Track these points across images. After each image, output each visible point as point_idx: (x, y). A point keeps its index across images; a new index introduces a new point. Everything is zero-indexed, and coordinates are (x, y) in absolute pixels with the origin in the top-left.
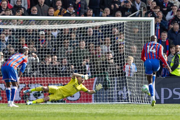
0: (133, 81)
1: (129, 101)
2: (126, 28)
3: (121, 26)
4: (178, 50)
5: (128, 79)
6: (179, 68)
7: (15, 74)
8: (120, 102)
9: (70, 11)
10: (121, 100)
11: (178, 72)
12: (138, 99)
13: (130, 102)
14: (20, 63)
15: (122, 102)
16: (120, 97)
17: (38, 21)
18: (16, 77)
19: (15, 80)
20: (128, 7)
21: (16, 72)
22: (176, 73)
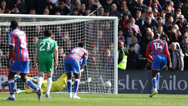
0: (94, 73)
1: (88, 91)
2: (87, 26)
3: (82, 24)
4: (121, 46)
5: (88, 71)
6: (123, 62)
7: (78, 66)
8: (81, 91)
9: (15, 11)
10: (82, 90)
11: (122, 65)
12: (99, 89)
13: (90, 92)
14: (82, 57)
15: (83, 91)
16: (81, 87)
17: (11, 18)
18: (79, 70)
19: (78, 73)
20: (61, 8)
21: (79, 65)
22: (120, 66)
